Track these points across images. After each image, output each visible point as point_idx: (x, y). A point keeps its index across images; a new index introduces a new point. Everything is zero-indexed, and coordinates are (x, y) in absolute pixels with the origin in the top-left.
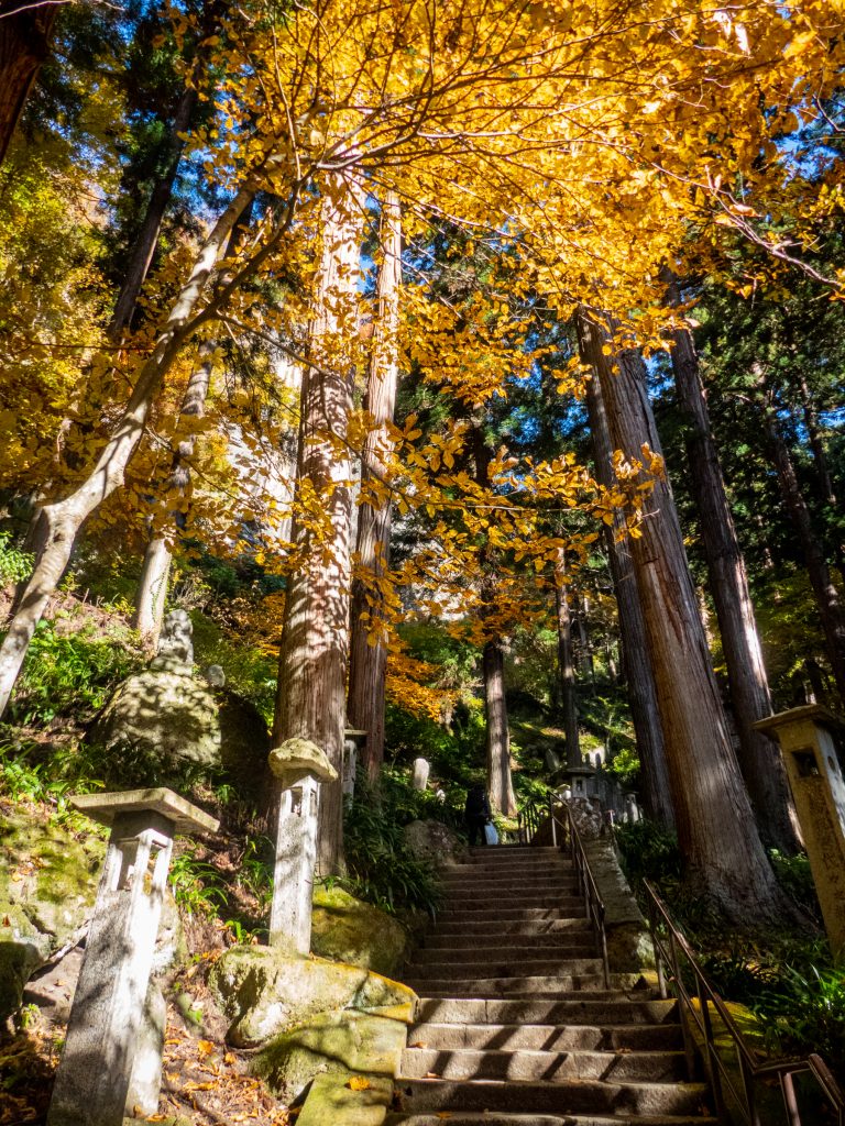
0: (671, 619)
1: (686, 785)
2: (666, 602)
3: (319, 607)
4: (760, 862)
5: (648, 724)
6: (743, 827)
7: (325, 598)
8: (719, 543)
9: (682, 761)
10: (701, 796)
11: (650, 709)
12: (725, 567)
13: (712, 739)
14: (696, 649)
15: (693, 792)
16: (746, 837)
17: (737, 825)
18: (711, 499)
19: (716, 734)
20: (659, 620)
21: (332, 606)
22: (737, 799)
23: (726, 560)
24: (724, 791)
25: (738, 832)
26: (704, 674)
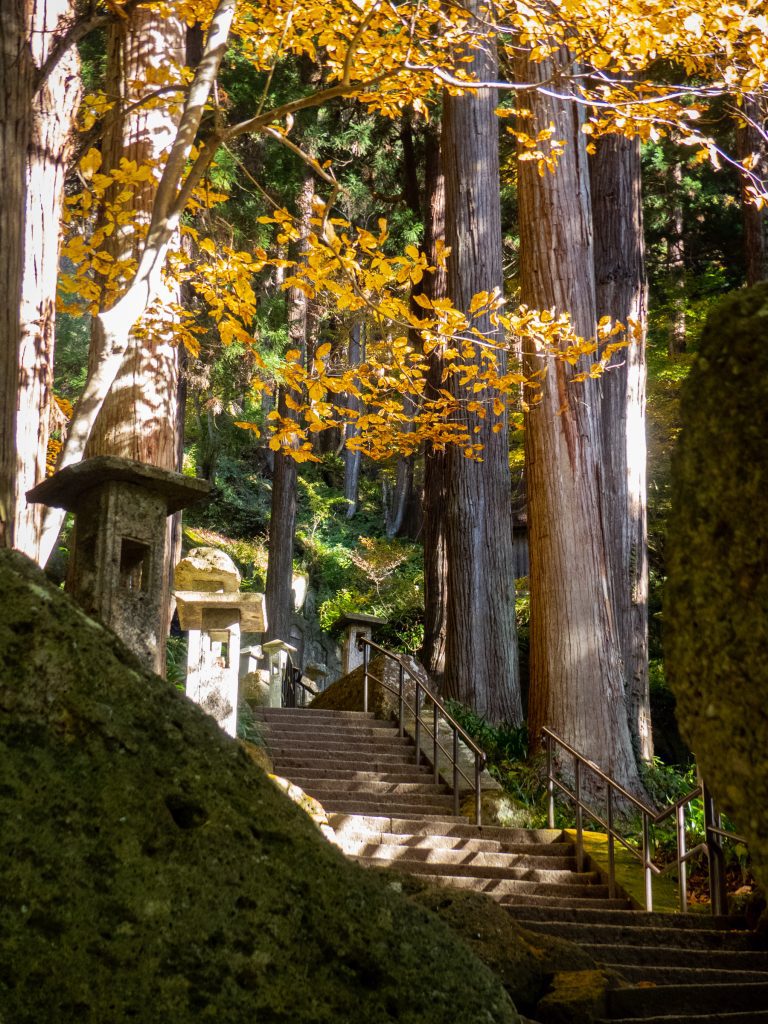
0: (565, 430)
1: (551, 652)
2: (561, 403)
3: (149, 368)
4: (624, 751)
5: (470, 560)
6: (611, 709)
7: (158, 358)
8: (612, 254)
9: (550, 621)
10: (567, 665)
11: (477, 536)
12: (616, 299)
13: (593, 597)
14: (591, 475)
15: (558, 660)
16: (614, 722)
17: (605, 707)
18: (614, 171)
19: (598, 591)
20: (548, 428)
21: (165, 368)
22: (610, 675)
23: (619, 287)
24: (596, 663)
25: (606, 714)
26: (596, 511)
